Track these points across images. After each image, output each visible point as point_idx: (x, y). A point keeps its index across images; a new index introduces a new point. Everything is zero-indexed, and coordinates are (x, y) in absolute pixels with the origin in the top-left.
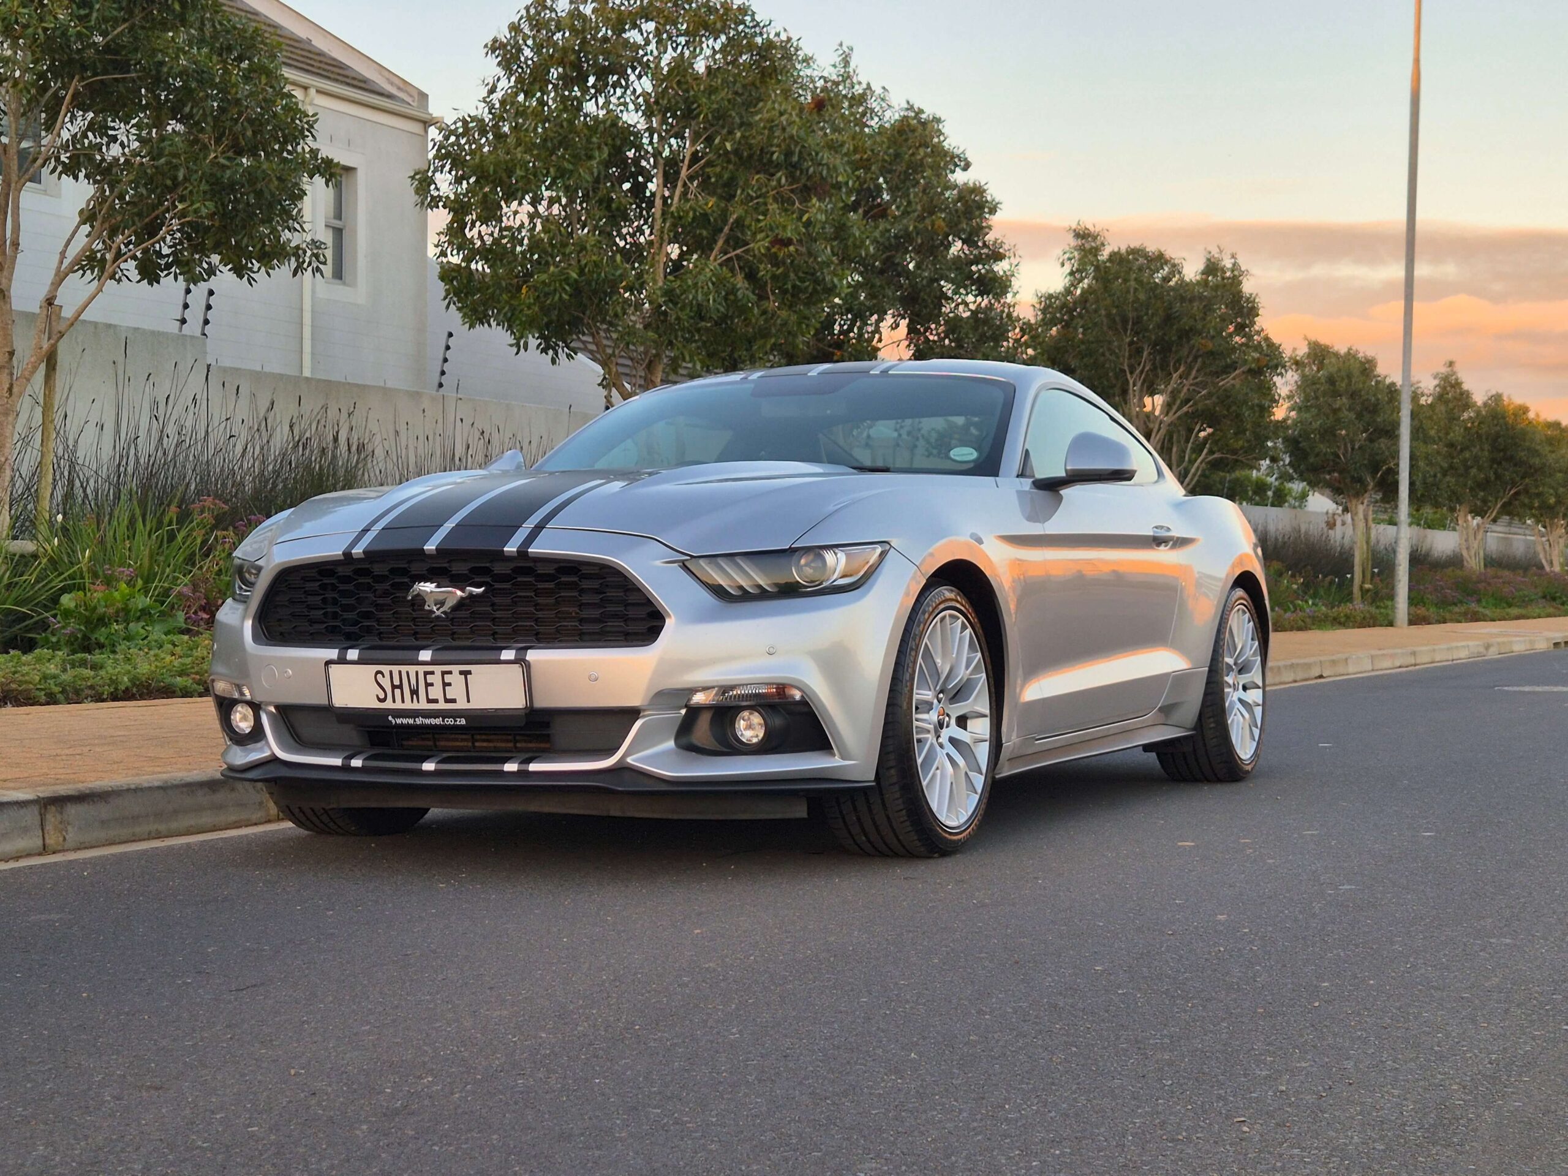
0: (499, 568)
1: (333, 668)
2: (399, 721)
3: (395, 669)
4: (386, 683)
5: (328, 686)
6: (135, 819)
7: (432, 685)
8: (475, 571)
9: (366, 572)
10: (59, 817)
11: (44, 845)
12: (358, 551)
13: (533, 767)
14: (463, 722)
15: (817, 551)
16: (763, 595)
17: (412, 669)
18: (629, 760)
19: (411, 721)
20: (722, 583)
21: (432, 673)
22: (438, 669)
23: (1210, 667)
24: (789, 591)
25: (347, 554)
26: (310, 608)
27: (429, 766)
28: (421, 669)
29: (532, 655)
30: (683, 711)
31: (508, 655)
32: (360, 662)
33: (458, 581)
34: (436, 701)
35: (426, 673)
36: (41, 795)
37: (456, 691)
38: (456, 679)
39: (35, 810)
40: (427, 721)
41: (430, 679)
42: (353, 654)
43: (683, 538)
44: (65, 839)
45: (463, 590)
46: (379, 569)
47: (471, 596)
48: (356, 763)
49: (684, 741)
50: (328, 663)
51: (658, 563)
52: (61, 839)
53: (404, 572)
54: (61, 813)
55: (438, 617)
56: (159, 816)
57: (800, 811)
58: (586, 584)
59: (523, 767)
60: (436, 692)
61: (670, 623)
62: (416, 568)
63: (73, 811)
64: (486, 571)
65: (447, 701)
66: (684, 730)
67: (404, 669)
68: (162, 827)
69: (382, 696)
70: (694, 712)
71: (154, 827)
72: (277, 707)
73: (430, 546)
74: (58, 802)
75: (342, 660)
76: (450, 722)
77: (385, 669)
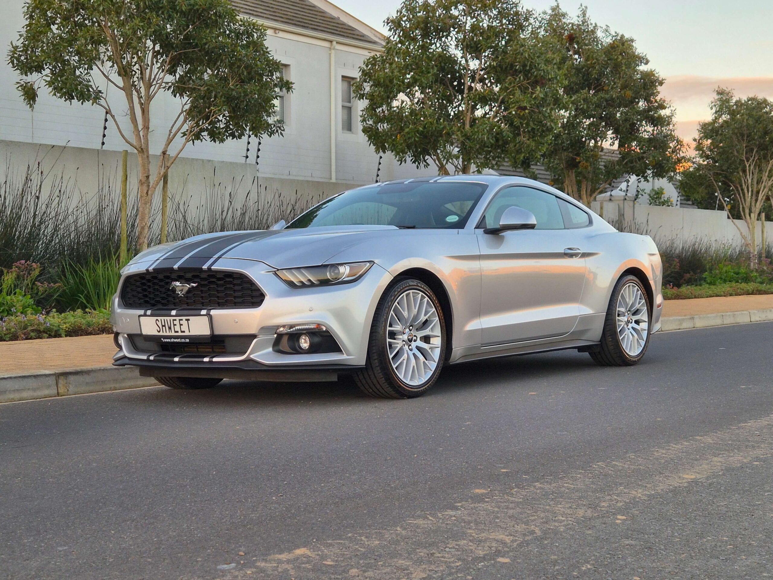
0: (203, 275)
1: (142, 318)
2: (165, 340)
3: (163, 318)
5: (140, 325)
6: (103, 382)
7: (176, 325)
8: (195, 276)
9: (155, 278)
10: (65, 381)
11: (58, 393)
12: (151, 269)
13: (215, 360)
14: (188, 340)
15: (335, 266)
16: (312, 285)
17: (168, 318)
18: (252, 356)
19: (169, 340)
20: (293, 280)
21: (175, 320)
22: (178, 318)
23: (607, 313)
24: (325, 283)
25: (147, 270)
26: (139, 293)
27: (176, 359)
28: (172, 318)
29: (213, 312)
30: (275, 336)
31: (204, 312)
32: (152, 315)
33: (188, 281)
34: (177, 332)
35: (174, 320)
36: (57, 372)
37: (185, 328)
38: (184, 322)
39: (54, 378)
40: (175, 340)
42: (149, 312)
43: (275, 261)
44: (68, 390)
45: (189, 285)
46: (161, 276)
47: (193, 287)
48: (152, 358)
49: (276, 348)
50: (139, 316)
51: (263, 272)
52: (66, 390)
53: (168, 277)
54: (66, 379)
55: (181, 296)
56: (115, 381)
57: (334, 378)
58: (236, 282)
59: (211, 359)
60: (177, 328)
61: (267, 298)
62: (174, 276)
63: (72, 378)
64: (197, 277)
65: (182, 332)
66: (277, 343)
67: (166, 318)
68: (117, 386)
70: (280, 336)
71: (112, 386)
72: (128, 335)
73: (176, 267)
74: (65, 374)
75: (145, 315)
76: (183, 340)
77: (159, 318)
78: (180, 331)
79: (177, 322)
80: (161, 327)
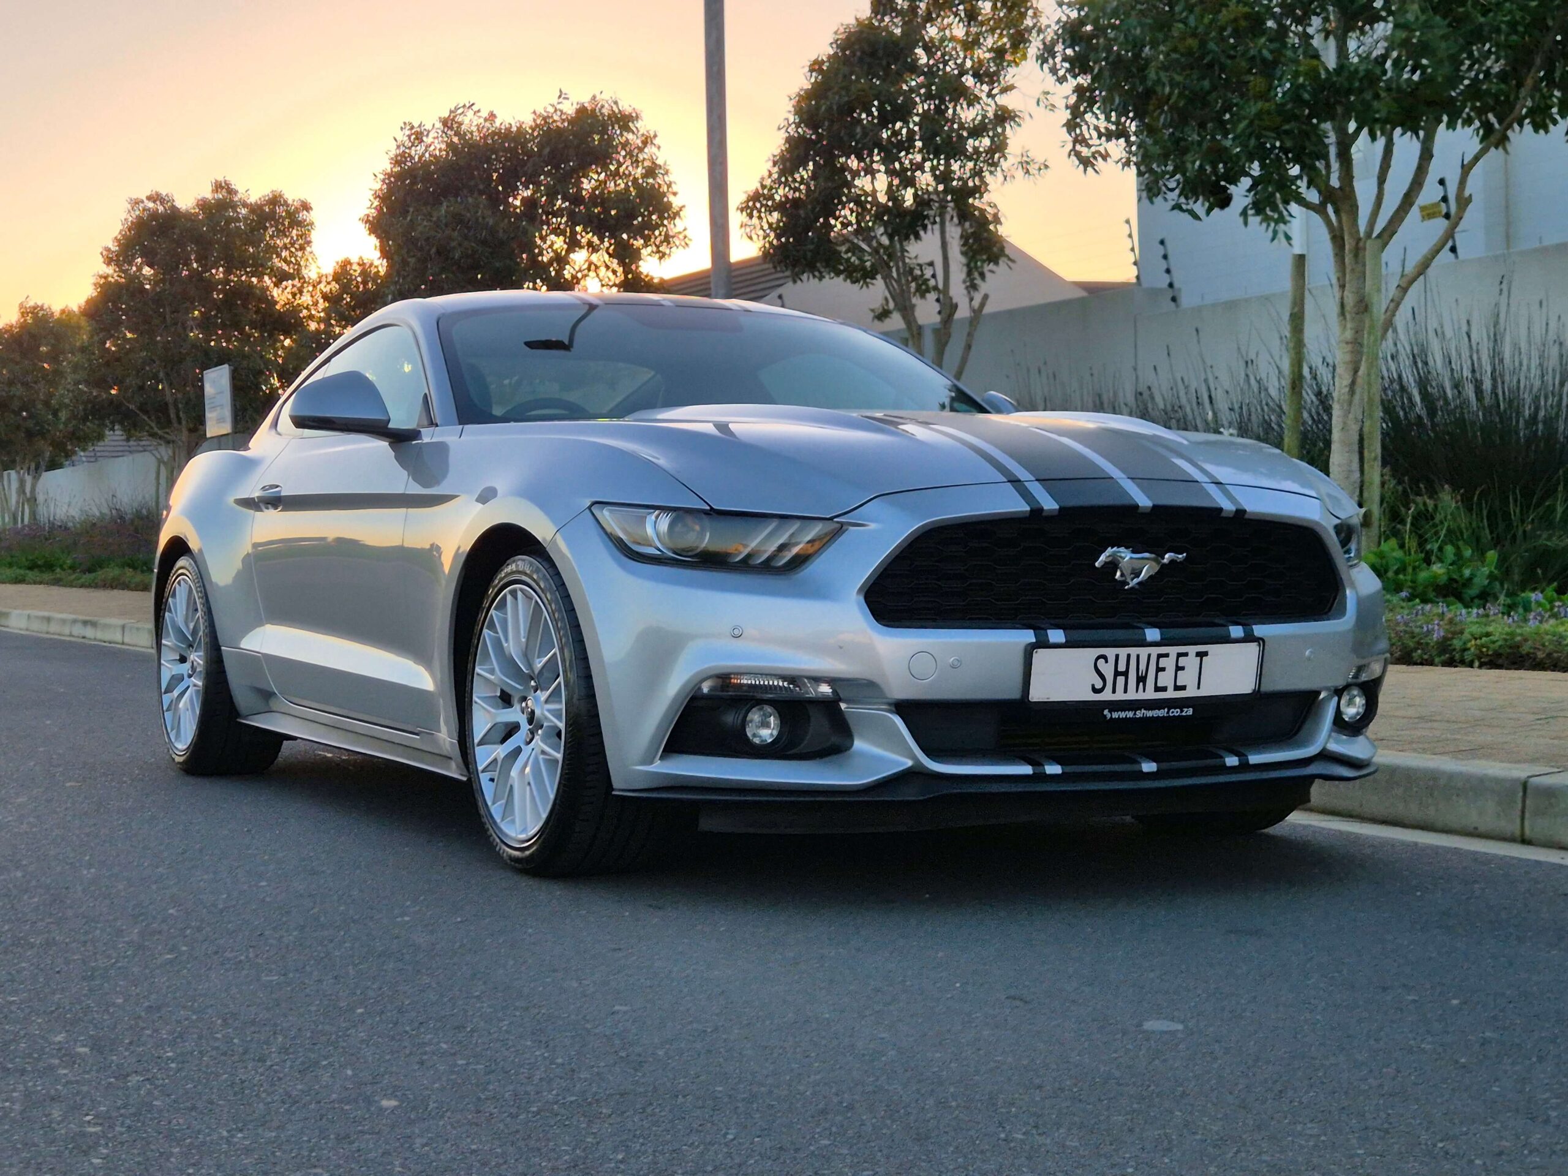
3: (1123, 652)
4: (1108, 670)
17: (1143, 652)
19: (1130, 714)
22: (1173, 651)
28: (1155, 651)
34: (1164, 689)
35: (1160, 656)
40: (1150, 714)
41: (1163, 662)
65: (1177, 688)
69: (1099, 684)
76: (1176, 712)
77: (1110, 652)
78: (1171, 687)
79: (1169, 663)
80: (1109, 673)
